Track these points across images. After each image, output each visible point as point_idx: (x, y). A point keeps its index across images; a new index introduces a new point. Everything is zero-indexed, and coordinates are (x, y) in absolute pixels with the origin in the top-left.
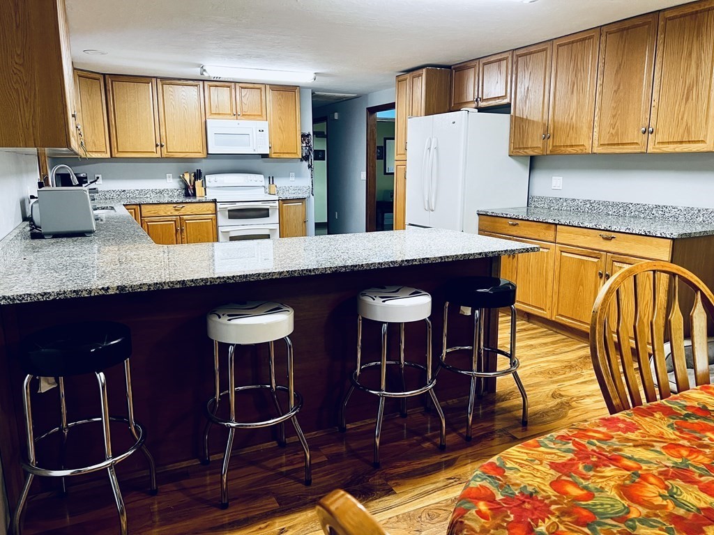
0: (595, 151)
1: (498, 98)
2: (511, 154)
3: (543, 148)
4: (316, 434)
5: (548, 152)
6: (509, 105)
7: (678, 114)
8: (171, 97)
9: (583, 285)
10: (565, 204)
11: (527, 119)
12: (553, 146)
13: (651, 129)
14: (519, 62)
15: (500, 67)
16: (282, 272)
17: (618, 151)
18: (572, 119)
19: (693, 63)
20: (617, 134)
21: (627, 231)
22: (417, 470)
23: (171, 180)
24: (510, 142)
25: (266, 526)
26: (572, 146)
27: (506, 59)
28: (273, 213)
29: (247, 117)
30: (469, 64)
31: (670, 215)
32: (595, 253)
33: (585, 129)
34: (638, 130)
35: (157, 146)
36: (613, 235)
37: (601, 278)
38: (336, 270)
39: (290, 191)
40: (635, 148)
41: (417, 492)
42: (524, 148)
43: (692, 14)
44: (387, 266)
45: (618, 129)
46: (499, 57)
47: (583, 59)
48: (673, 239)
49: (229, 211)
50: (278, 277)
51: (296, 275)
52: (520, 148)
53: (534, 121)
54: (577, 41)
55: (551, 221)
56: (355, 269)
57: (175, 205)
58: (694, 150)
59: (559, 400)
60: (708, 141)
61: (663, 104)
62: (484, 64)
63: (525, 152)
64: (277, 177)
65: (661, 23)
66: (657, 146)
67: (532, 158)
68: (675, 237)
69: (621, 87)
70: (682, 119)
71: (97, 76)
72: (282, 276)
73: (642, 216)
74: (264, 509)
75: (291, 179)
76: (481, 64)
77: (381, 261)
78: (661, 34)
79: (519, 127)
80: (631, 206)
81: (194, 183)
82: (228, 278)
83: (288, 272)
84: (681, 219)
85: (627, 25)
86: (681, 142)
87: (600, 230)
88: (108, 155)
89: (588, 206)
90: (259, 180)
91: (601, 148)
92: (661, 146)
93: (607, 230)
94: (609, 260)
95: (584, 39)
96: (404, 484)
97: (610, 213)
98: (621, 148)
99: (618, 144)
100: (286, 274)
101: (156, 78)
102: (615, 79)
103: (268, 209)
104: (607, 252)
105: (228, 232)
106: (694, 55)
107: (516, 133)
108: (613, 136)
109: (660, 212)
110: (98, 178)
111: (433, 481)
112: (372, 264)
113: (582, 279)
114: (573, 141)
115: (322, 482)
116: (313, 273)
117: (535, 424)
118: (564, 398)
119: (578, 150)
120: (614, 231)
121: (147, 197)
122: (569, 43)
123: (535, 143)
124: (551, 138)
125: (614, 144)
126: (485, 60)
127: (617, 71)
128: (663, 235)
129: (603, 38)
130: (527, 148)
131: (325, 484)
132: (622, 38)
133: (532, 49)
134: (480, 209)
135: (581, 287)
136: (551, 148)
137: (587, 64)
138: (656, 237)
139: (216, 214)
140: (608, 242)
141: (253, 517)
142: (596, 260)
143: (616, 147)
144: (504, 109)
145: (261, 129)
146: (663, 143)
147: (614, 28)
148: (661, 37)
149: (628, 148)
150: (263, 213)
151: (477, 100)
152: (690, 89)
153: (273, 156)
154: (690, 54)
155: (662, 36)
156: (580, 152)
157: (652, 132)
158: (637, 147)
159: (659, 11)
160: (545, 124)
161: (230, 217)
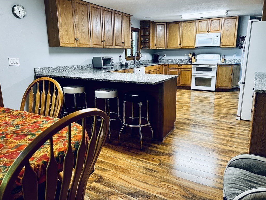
8: (185, 27)
23: (186, 57)
28: (214, 70)
29: (213, 32)
35: (179, 45)
39: (232, 61)
49: (196, 68)
57: (179, 65)
64: (226, 55)
71: (164, 23)
75: (234, 56)
81: (192, 57)
88: (165, 48)
90: (218, 56)
101: (181, 21)
103: (212, 68)
105: (195, 76)
110: (165, 55)
121: (178, 62)
139: (192, 69)
145: (217, 36)
150: (210, 70)
153: (222, 47)
161: (197, 70)
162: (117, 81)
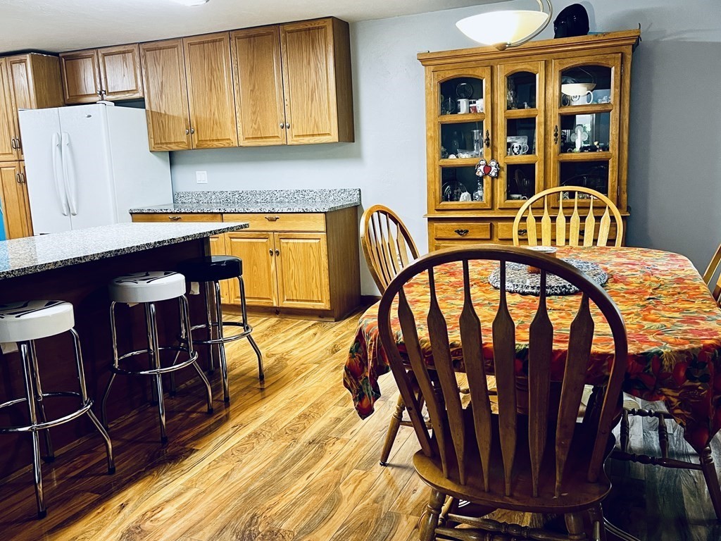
0: (241, 145)
1: (128, 91)
2: (153, 150)
3: (189, 143)
4: (79, 442)
5: (195, 147)
6: (142, 100)
7: (307, 112)
9: (256, 265)
10: (213, 197)
11: (165, 114)
12: (199, 141)
13: (287, 125)
14: (148, 56)
15: (125, 60)
16: (57, 262)
17: (262, 144)
18: (214, 114)
19: (313, 71)
20: (259, 128)
21: (289, 211)
22: (202, 431)
24: (150, 138)
25: (104, 509)
26: (218, 140)
27: (131, 51)
30: (84, 54)
31: (309, 197)
32: (263, 235)
33: (229, 124)
34: (277, 125)
36: (277, 216)
37: (272, 255)
38: (103, 256)
40: (277, 141)
41: (215, 443)
42: (166, 143)
43: (305, 30)
44: (144, 249)
45: (259, 125)
46: (122, 49)
47: (216, 59)
48: (325, 213)
50: (53, 267)
51: (69, 264)
52: (161, 143)
53: (174, 117)
54: (208, 42)
55: (216, 211)
56: (119, 253)
58: (324, 141)
59: (274, 358)
60: (332, 134)
61: (294, 102)
62: (105, 55)
63: (169, 148)
65: (282, 35)
66: (295, 139)
67: (171, 154)
68: (327, 211)
69: (257, 87)
70: (311, 116)
72: (57, 266)
73: (287, 200)
74: (86, 503)
76: (100, 55)
77: (139, 244)
78: (283, 44)
79: (157, 122)
80: (276, 193)
82: (8, 273)
83: (61, 261)
84: (318, 199)
85: (253, 32)
86: (313, 135)
87: (265, 213)
89: (237, 196)
91: (246, 141)
92: (298, 139)
93: (271, 213)
94: (276, 238)
95: (214, 41)
96: (200, 443)
97: (259, 201)
98: (264, 142)
99: (262, 138)
100: (60, 263)
102: (249, 81)
104: (274, 232)
106: (312, 64)
107: (155, 129)
108: (256, 130)
109: (301, 196)
111: (223, 432)
112: (131, 248)
113: (254, 261)
114: (219, 135)
115: (125, 467)
116: (83, 261)
117: (270, 376)
118: (277, 356)
119: (225, 143)
120: (277, 213)
122: (199, 43)
123: (178, 137)
124: (196, 132)
125: (258, 138)
126: (104, 51)
127: (250, 72)
128: (318, 211)
129: (233, 42)
130: (170, 143)
131: (128, 467)
132: (251, 43)
133: (161, 45)
134: (132, 208)
135: (255, 267)
136: (196, 142)
137: (222, 64)
138: (312, 213)
140: (273, 222)
141: (82, 510)
142: (265, 240)
143: (260, 140)
144: (139, 103)
146: (299, 136)
147: (242, 34)
148: (283, 47)
149: (272, 142)
151: (101, 93)
152: (313, 92)
154: (309, 64)
155: (285, 46)
156: (227, 145)
157: (289, 128)
158: (278, 139)
159: (279, 24)
160: (186, 120)
162: (188, 237)
